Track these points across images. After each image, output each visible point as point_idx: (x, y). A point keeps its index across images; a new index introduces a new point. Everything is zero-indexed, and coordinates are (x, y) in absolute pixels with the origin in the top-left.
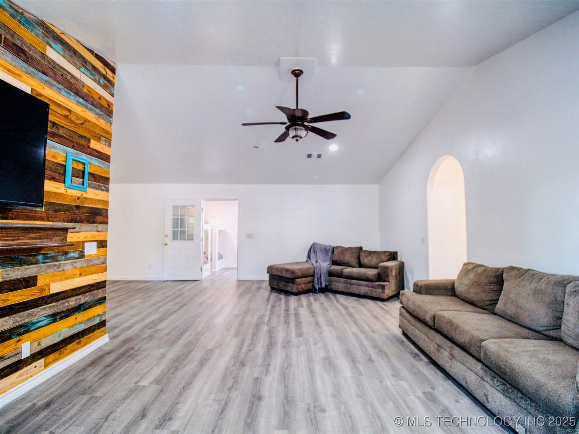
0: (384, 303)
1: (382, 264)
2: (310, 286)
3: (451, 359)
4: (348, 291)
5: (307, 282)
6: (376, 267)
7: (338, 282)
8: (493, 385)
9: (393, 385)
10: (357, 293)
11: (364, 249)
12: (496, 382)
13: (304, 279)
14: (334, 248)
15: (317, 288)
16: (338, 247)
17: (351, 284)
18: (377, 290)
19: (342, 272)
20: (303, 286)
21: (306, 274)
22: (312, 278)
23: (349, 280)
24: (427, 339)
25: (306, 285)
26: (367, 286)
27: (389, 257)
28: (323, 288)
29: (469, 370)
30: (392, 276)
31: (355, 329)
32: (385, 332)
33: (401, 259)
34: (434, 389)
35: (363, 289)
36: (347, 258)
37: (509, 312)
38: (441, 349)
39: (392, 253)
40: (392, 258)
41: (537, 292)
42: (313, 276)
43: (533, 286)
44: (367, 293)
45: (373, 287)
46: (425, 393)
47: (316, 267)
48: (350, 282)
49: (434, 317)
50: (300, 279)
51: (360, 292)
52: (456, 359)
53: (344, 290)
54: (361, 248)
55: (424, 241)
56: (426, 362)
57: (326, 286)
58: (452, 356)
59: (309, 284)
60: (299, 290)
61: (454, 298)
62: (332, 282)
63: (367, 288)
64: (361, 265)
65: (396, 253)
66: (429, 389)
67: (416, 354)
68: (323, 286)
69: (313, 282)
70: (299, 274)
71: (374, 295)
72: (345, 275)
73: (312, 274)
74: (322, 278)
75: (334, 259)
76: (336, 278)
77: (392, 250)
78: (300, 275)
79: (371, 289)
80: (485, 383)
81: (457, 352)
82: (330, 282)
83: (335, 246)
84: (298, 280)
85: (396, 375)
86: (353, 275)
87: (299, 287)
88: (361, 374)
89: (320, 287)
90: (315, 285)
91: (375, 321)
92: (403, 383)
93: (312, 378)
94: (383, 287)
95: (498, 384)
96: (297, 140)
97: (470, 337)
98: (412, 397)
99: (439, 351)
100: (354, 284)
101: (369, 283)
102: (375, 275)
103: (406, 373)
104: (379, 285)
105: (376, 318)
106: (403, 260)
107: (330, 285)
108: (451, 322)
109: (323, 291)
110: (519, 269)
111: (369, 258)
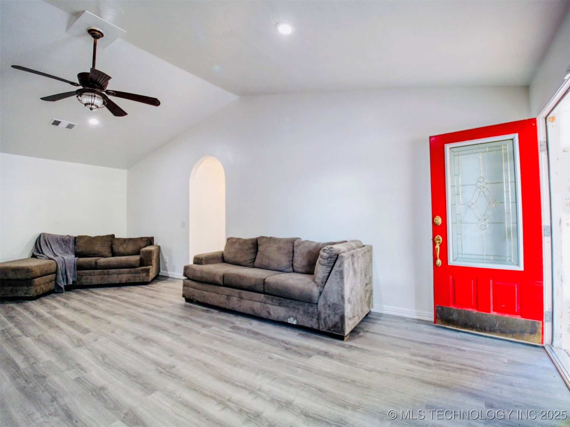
0: (149, 285)
1: (144, 249)
2: (52, 286)
3: (239, 301)
4: (106, 282)
5: (48, 281)
6: (138, 253)
7: (90, 275)
8: (273, 304)
9: (208, 332)
10: (117, 282)
11: (116, 237)
12: (274, 301)
13: (44, 277)
14: (75, 238)
15: (63, 287)
16: (80, 237)
17: (108, 274)
18: (141, 274)
19: (96, 263)
20: (43, 286)
21: (46, 271)
22: (54, 275)
23: (106, 271)
24: (216, 295)
25: (47, 285)
26: (128, 273)
27: (146, 243)
28: (70, 285)
29: (255, 302)
30: (154, 259)
31: (141, 310)
32: (172, 305)
33: (157, 243)
34: (234, 324)
35: (125, 277)
36: (98, 248)
37: (264, 263)
38: (230, 297)
39: (150, 238)
40: (149, 243)
41: (279, 249)
42: (56, 272)
43: (276, 245)
44: (129, 280)
45: (136, 273)
46: (231, 328)
47: (59, 261)
48: (108, 272)
49: (223, 276)
50: (40, 278)
51: (120, 281)
52: (244, 299)
53: (99, 282)
54: (113, 236)
55: (185, 225)
56: (217, 312)
57: (73, 282)
58: (241, 298)
59: (51, 283)
60: (38, 292)
61: (225, 264)
62: (82, 276)
63: (129, 275)
64: (114, 254)
65: (152, 238)
66: (232, 325)
67: (207, 310)
68: (71, 282)
69: (56, 279)
70: (38, 272)
71: (138, 280)
72: (101, 266)
73: (54, 270)
74: (68, 273)
75: (79, 250)
76: (88, 271)
77: (150, 236)
78: (39, 274)
79: (134, 275)
80: (267, 305)
81: (244, 293)
82: (79, 277)
83: (77, 236)
84: (36, 280)
85: (205, 326)
86: (111, 263)
87: (38, 288)
88: (179, 335)
89: (66, 285)
90: (59, 284)
91: (154, 300)
92: (213, 328)
93: (139, 354)
94: (148, 271)
95: (276, 301)
96: (91, 109)
97: (255, 281)
98: (225, 333)
99: (229, 299)
100: (114, 273)
101: (132, 269)
102: (138, 260)
103: (209, 323)
104: (142, 270)
105: (153, 297)
106: (159, 244)
107: (79, 280)
108: (239, 275)
109: (69, 288)
110: (266, 238)
111: (125, 246)
